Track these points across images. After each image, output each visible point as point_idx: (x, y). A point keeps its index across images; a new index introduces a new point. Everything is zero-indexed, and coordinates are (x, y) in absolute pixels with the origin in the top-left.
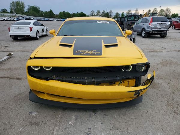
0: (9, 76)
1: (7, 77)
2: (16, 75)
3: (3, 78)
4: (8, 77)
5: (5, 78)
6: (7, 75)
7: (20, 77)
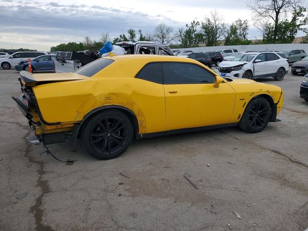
0: (291, 165)
1: (295, 162)
2: (278, 160)
3: (303, 164)
4: (293, 161)
5: (297, 162)
6: (294, 166)
7: (274, 154)
